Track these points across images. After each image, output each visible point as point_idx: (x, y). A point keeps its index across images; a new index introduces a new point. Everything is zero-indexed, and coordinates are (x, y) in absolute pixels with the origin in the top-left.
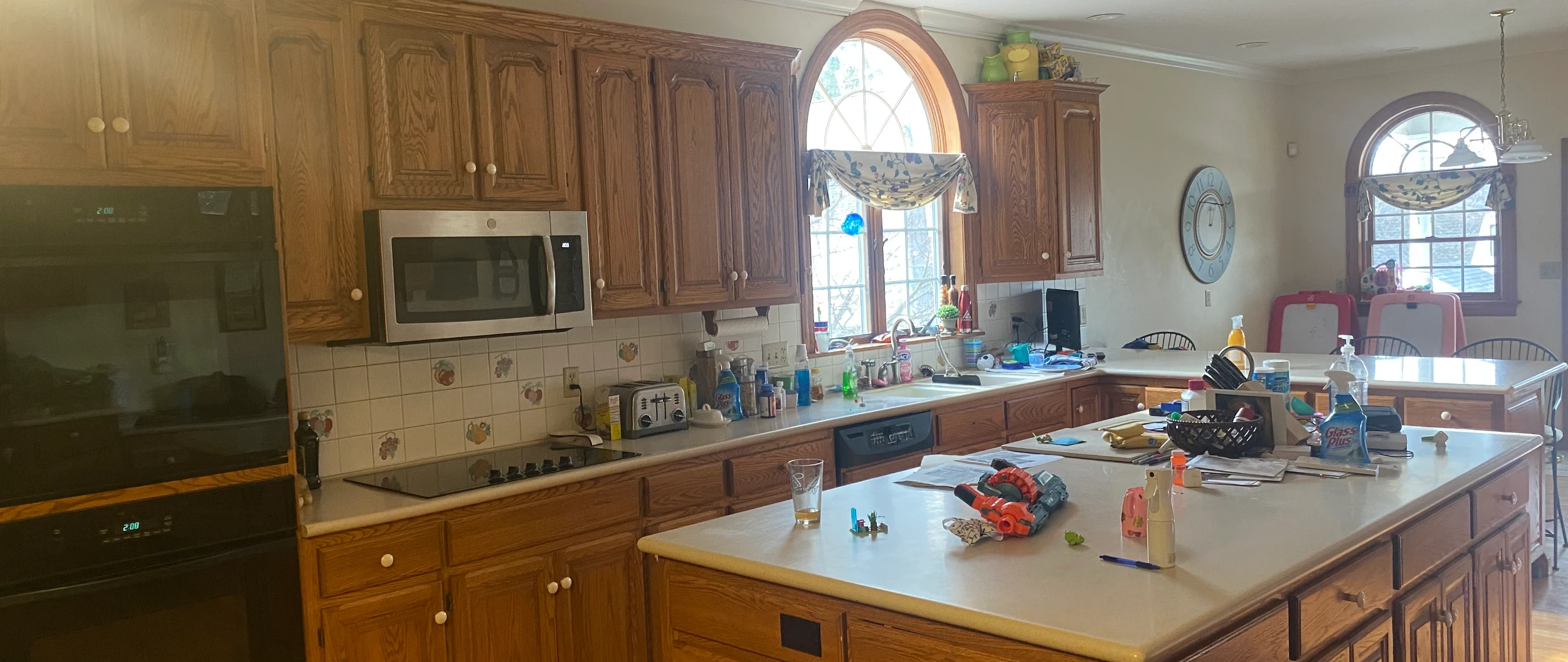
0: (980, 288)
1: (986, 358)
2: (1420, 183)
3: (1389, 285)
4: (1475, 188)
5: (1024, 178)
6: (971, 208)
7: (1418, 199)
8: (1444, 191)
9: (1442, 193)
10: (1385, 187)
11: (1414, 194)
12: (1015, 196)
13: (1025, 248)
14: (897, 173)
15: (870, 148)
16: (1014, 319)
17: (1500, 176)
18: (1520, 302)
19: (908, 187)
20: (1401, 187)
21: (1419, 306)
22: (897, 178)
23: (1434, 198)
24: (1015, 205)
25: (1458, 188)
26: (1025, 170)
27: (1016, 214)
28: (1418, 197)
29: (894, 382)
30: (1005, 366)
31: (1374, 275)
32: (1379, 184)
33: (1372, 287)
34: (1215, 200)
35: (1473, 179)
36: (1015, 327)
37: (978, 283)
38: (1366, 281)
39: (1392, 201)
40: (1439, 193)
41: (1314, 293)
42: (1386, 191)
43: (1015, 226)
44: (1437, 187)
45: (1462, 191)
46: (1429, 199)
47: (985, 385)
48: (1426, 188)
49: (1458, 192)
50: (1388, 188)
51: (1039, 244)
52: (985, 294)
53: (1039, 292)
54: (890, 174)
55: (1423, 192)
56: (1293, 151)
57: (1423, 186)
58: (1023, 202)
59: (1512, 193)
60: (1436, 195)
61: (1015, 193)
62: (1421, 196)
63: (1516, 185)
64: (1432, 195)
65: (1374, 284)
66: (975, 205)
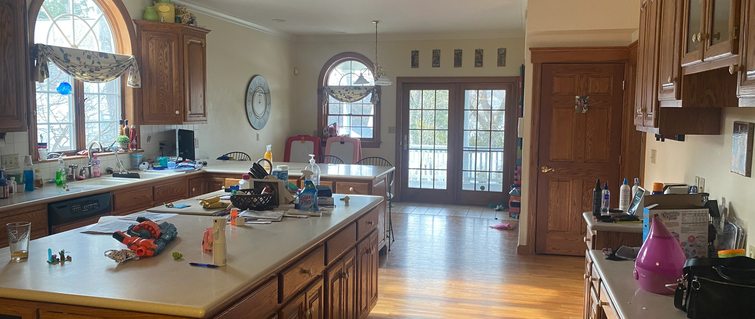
0: (142, 127)
1: (144, 164)
2: (347, 90)
3: (334, 133)
4: (367, 94)
5: (167, 72)
6: (138, 85)
7: (346, 97)
8: (355, 95)
10: (333, 91)
11: (344, 95)
12: (162, 81)
13: (167, 108)
14: (93, 62)
15: (77, 47)
16: (160, 144)
17: (375, 90)
18: (381, 142)
19: (100, 71)
20: (339, 92)
21: (345, 143)
22: (93, 65)
23: (352, 98)
24: (162, 85)
25: (360, 94)
26: (167, 68)
27: (162, 90)
28: (346, 96)
29: (90, 177)
30: (155, 168)
31: (329, 129)
32: (331, 90)
33: (328, 134)
34: (262, 91)
35: (366, 91)
36: (161, 148)
37: (140, 125)
38: (325, 132)
39: (336, 98)
41: (304, 136)
42: (334, 93)
43: (161, 96)
44: (353, 93)
45: (362, 95)
46: (350, 98)
47: (142, 178)
48: (349, 93)
49: (361, 96)
50: (335, 92)
51: (174, 106)
52: (145, 130)
53: (175, 130)
54: (89, 62)
55: (348, 95)
56: (297, 72)
57: (348, 92)
58: (166, 84)
59: (380, 98)
60: (352, 96)
61: (161, 79)
63: (381, 94)
64: (351, 96)
65: (328, 133)
66: (139, 83)
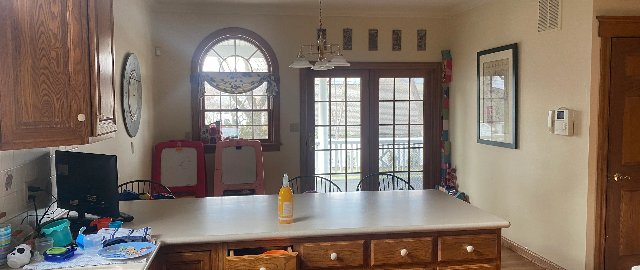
2: (232, 78)
3: (217, 135)
4: (260, 83)
7: (232, 87)
8: (245, 84)
9: (244, 85)
10: (214, 79)
11: (230, 84)
17: (272, 77)
18: (282, 144)
20: (222, 80)
21: (243, 147)
23: (240, 87)
25: (252, 82)
28: (232, 86)
31: (209, 129)
32: (210, 77)
33: (208, 136)
35: (259, 78)
38: (203, 133)
39: (217, 87)
40: (242, 85)
41: (181, 141)
42: (214, 81)
44: (241, 81)
45: (254, 84)
46: (237, 88)
48: (236, 81)
49: (252, 85)
50: (215, 80)
55: (235, 83)
56: (158, 52)
57: (234, 80)
59: (278, 87)
60: (241, 86)
62: (234, 86)
63: (279, 83)
64: (239, 86)
65: (208, 135)
